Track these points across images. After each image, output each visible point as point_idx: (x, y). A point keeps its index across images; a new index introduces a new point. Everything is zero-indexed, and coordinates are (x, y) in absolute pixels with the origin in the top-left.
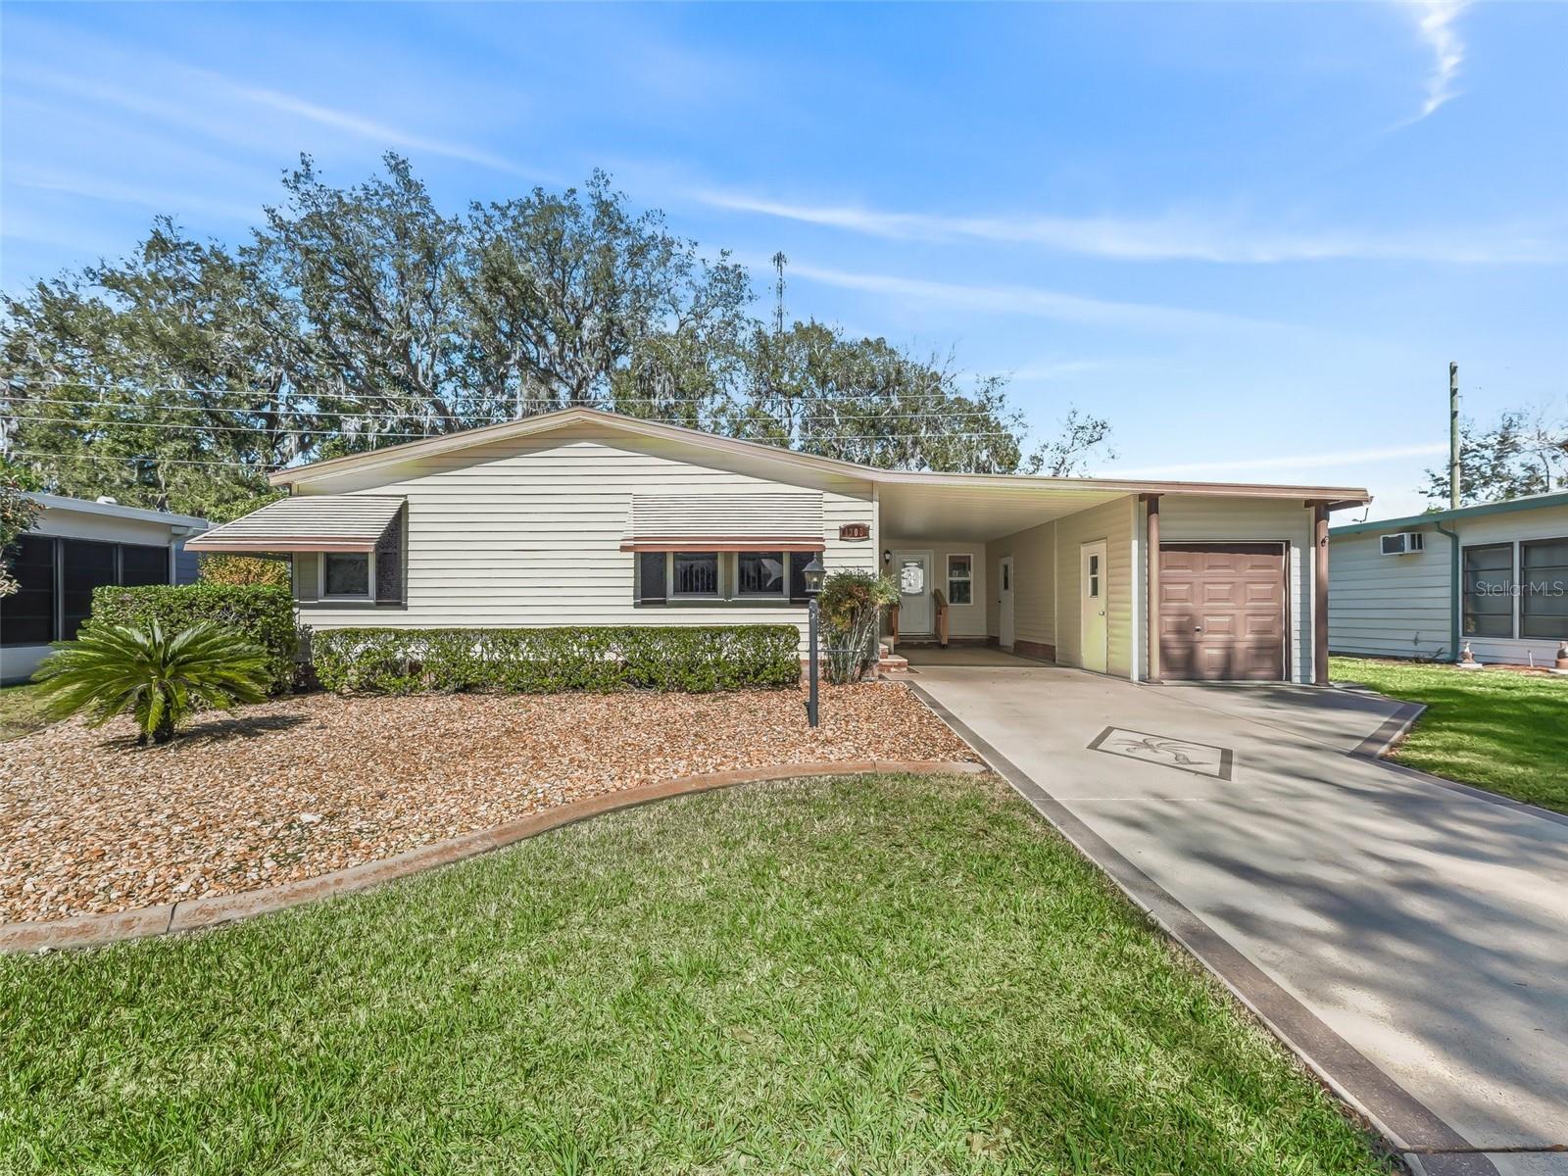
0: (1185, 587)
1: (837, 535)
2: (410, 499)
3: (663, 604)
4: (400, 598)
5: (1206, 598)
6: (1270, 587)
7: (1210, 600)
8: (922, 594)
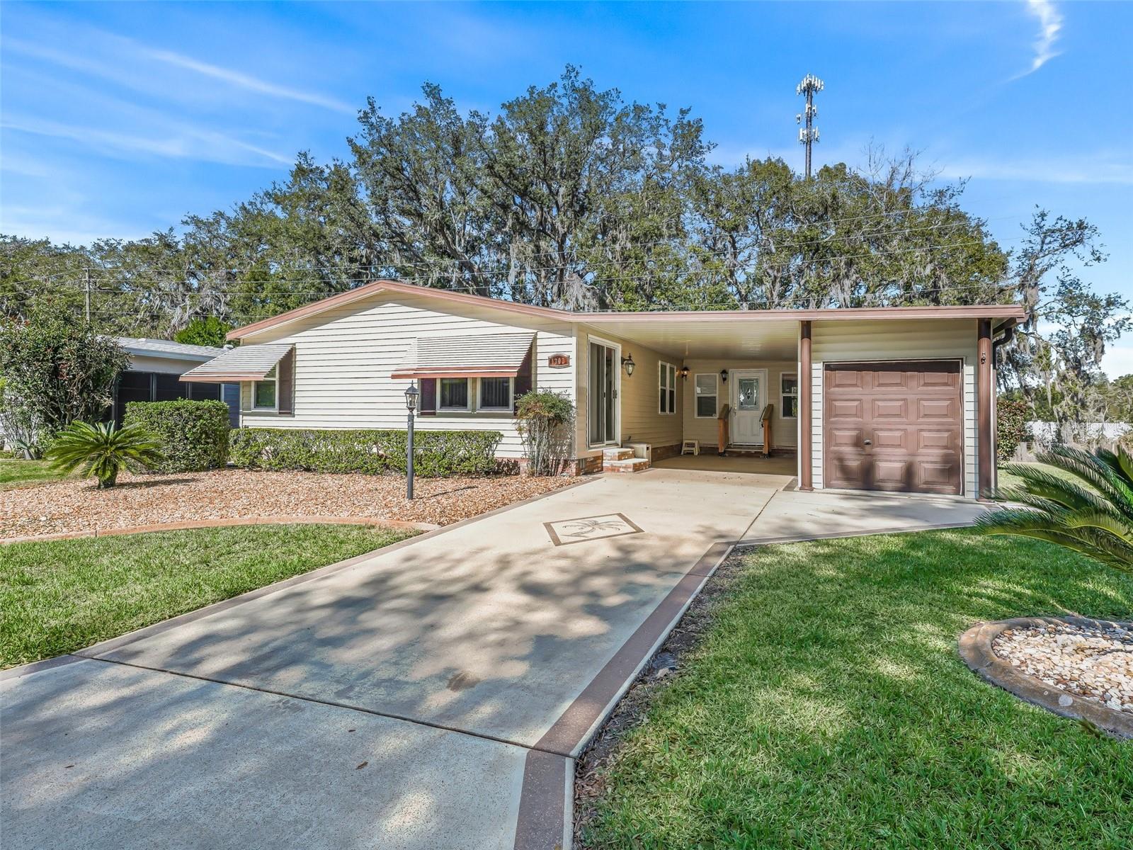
0: (856, 403)
1: (547, 363)
2: (297, 346)
3: (434, 414)
4: (290, 409)
5: (876, 414)
6: (946, 403)
7: (880, 416)
8: (757, 409)
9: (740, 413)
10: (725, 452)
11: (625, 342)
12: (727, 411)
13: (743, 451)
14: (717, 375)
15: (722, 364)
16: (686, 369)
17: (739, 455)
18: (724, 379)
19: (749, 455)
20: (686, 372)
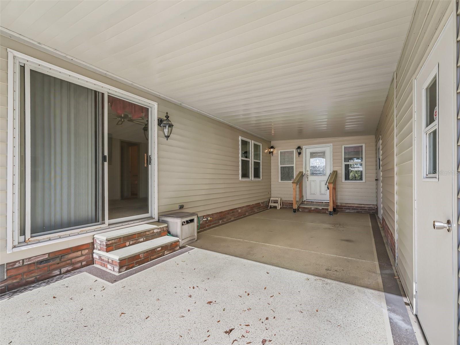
8: (325, 175)
9: (311, 178)
10: (299, 207)
11: (161, 100)
12: (301, 175)
13: (313, 207)
14: (295, 150)
15: (298, 142)
16: (272, 147)
17: (310, 211)
18: (300, 153)
19: (317, 211)
20: (272, 150)
